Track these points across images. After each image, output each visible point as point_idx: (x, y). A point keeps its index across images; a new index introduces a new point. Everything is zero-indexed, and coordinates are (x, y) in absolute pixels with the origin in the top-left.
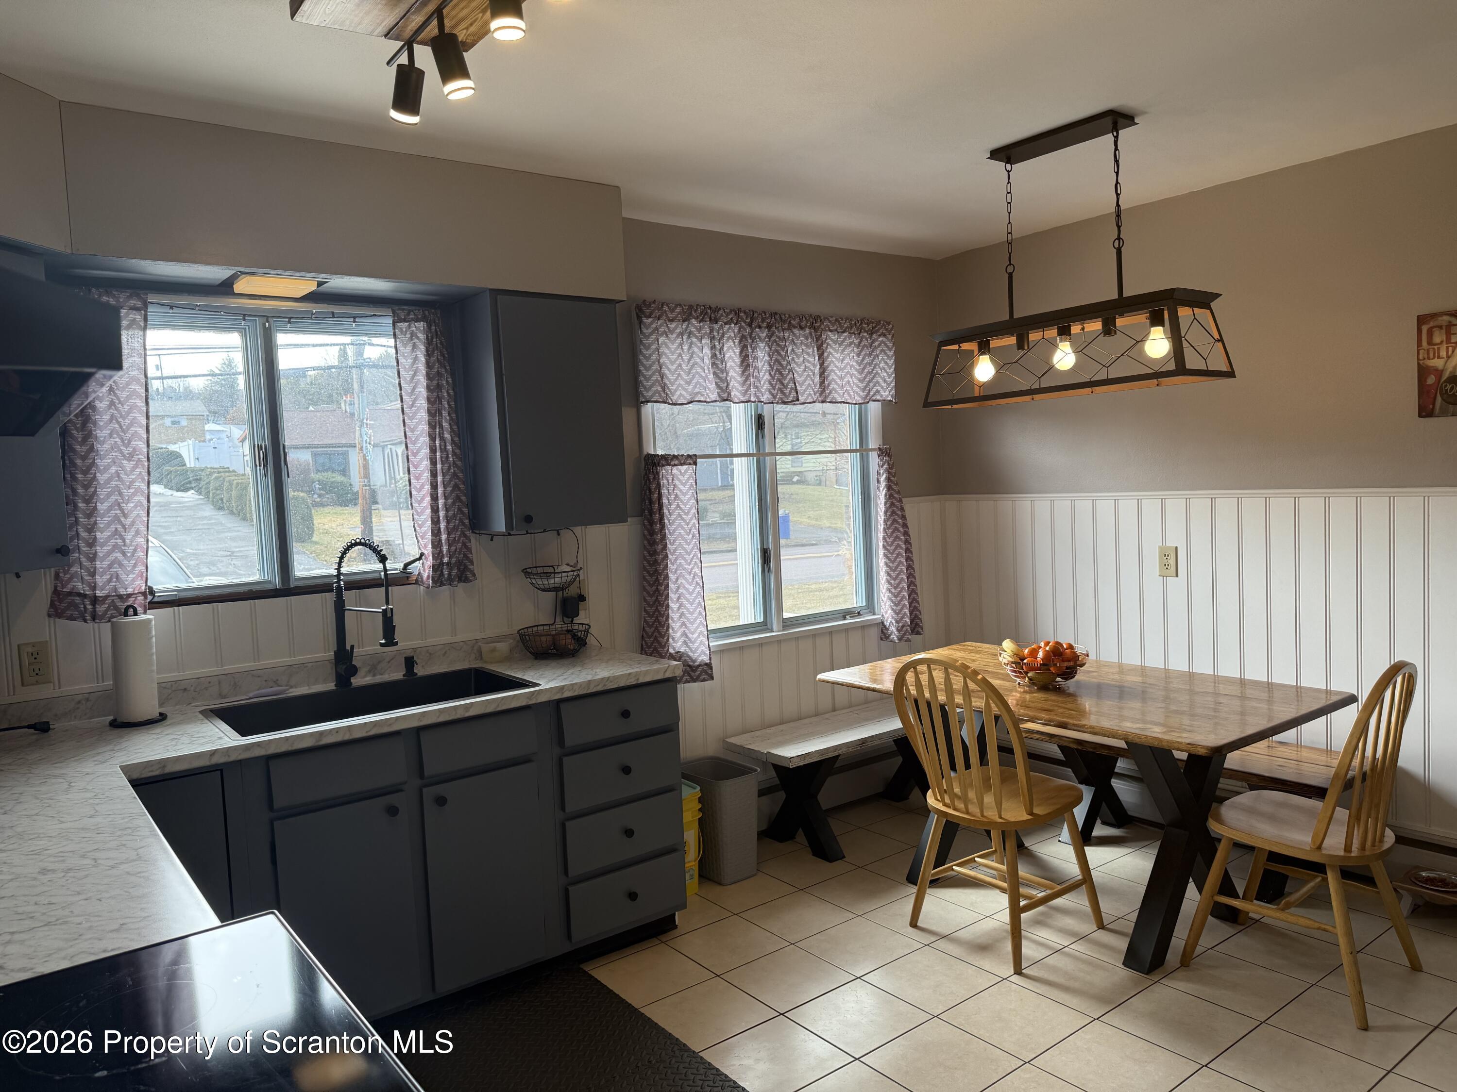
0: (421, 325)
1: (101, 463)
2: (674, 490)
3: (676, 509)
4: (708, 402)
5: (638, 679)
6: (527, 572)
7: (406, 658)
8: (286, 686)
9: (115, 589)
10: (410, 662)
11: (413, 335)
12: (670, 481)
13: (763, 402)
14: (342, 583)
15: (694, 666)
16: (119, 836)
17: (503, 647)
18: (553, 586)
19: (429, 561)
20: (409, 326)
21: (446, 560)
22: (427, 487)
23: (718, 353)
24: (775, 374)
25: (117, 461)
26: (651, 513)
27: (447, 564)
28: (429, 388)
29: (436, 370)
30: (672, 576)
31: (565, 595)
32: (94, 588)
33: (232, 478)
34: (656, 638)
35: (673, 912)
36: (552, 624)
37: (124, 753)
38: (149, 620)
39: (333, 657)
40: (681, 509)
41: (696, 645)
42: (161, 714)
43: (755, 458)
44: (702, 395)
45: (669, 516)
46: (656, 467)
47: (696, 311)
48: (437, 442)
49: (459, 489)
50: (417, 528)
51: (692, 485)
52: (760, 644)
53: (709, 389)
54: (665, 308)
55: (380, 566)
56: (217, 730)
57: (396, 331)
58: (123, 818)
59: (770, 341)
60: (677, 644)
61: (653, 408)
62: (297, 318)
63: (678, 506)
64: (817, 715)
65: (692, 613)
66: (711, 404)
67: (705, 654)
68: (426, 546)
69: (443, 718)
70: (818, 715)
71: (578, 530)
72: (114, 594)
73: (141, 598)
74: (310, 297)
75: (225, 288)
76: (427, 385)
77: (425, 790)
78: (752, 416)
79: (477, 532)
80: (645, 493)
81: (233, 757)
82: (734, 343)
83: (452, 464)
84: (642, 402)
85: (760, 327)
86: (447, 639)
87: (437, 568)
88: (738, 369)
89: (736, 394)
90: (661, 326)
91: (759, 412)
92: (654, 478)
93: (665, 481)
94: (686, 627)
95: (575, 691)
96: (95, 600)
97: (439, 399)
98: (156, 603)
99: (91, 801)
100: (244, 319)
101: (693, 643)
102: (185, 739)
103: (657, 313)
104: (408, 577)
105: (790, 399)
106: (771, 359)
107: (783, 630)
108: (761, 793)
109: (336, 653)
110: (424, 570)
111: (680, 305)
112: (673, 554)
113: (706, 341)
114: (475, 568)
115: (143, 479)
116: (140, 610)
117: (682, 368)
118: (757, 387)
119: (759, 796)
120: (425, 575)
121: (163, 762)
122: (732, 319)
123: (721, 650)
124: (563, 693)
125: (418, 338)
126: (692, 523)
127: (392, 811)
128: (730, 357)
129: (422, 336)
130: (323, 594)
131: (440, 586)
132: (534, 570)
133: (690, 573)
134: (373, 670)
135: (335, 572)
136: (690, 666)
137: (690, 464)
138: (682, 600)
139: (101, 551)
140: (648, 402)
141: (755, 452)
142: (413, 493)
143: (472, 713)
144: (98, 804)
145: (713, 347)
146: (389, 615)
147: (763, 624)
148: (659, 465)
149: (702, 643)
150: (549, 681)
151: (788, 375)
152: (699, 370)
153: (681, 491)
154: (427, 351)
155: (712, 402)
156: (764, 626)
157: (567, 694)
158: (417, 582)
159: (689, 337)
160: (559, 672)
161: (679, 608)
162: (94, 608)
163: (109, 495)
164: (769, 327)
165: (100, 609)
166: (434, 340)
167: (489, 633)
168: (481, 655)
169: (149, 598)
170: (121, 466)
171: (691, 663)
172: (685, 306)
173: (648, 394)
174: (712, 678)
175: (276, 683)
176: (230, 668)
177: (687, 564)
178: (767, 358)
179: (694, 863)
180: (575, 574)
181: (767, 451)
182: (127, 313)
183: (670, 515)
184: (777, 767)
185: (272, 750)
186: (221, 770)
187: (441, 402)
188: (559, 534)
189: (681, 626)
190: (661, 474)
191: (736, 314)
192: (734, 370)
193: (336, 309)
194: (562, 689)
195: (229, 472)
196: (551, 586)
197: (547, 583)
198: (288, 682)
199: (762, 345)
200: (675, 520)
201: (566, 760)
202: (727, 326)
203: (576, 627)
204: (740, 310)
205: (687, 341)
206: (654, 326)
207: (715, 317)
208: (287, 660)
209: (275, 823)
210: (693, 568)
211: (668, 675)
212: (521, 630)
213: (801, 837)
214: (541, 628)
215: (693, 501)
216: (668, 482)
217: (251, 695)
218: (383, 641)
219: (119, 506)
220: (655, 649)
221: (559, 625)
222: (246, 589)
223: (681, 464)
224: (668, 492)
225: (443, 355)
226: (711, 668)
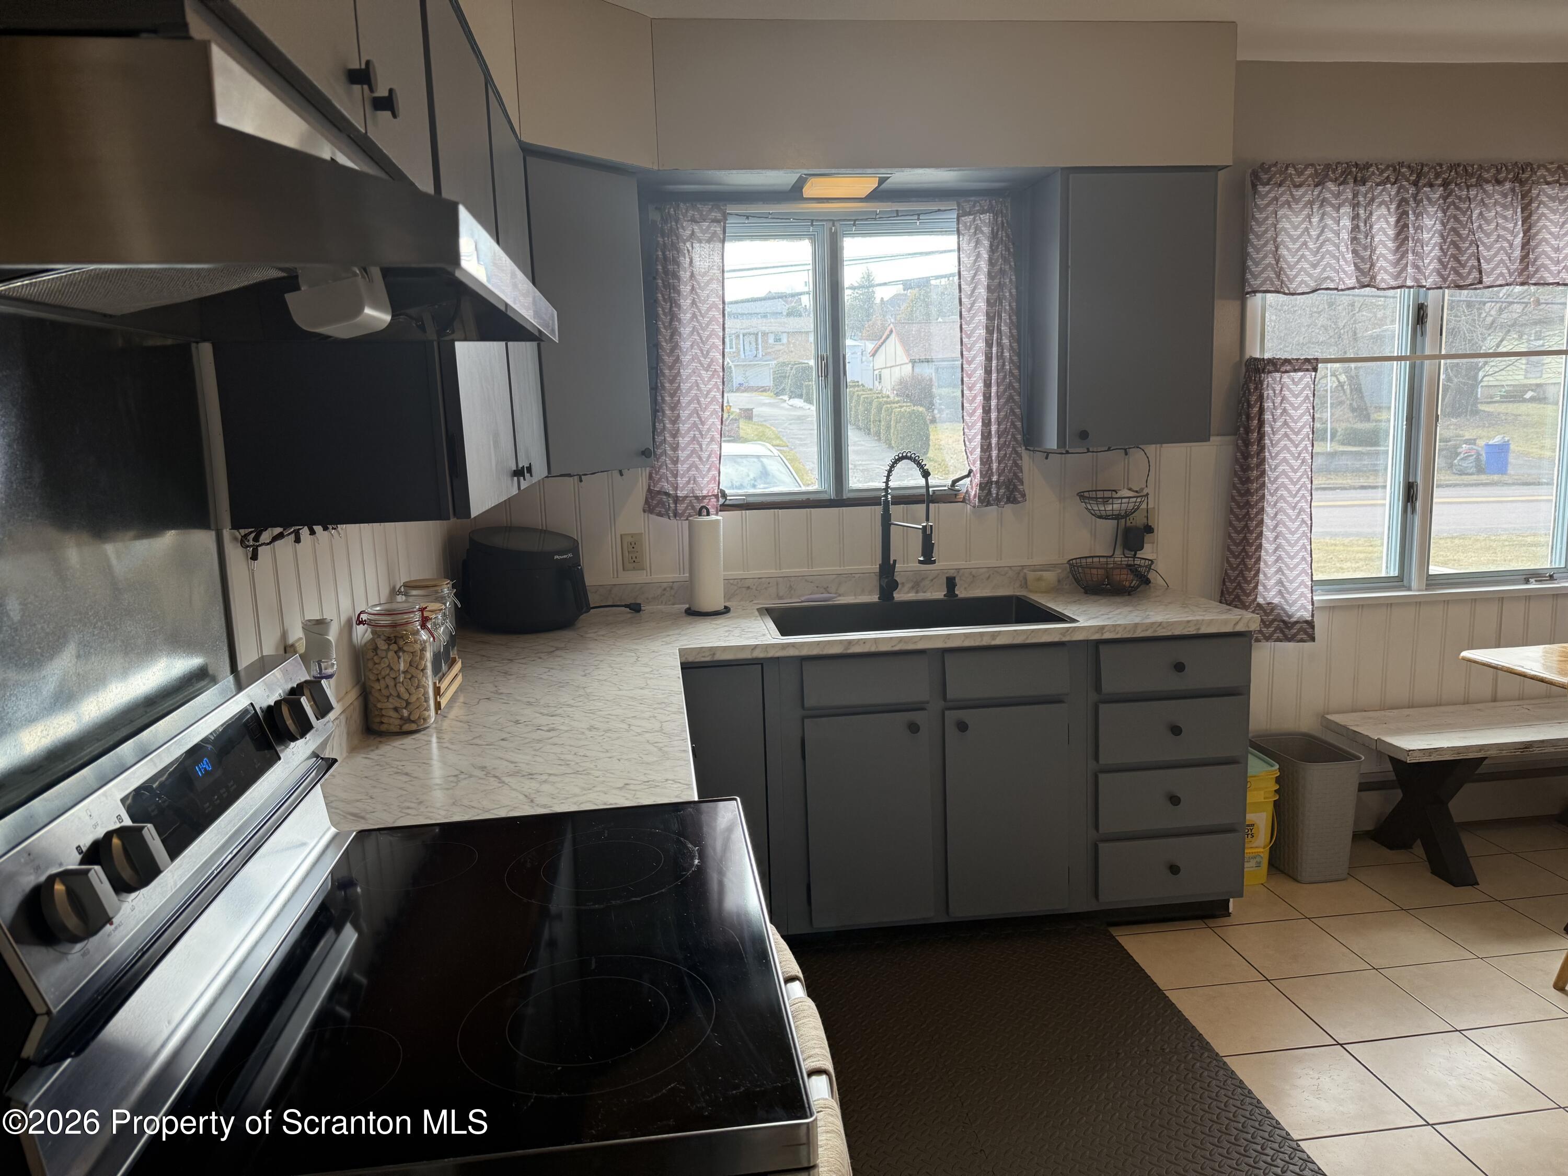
0: (986, 217)
1: (684, 373)
2: (1281, 403)
3: (1282, 426)
4: (1342, 290)
5: (1199, 629)
6: (1081, 496)
7: (948, 579)
8: (836, 593)
9: (693, 491)
10: (951, 583)
11: (978, 229)
12: (1277, 392)
13: (1424, 287)
14: (889, 496)
15: (1290, 623)
16: (655, 709)
17: (1050, 576)
18: (1110, 513)
19: (977, 479)
20: (974, 220)
21: (995, 478)
22: (980, 398)
23: (1362, 225)
24: (1448, 248)
25: (697, 371)
26: (1248, 431)
27: (997, 482)
28: (989, 289)
29: (998, 267)
30: (1269, 510)
31: (1128, 524)
32: (676, 489)
33: (860, 393)
34: (1239, 584)
35: (1226, 898)
36: (1110, 557)
37: (686, 638)
38: (718, 521)
39: (878, 570)
40: (1289, 427)
41: (1294, 597)
42: (726, 607)
43: (1408, 362)
44: (1333, 281)
45: (1272, 436)
46: (1260, 374)
47: (1334, 171)
48: (994, 349)
49: (1014, 401)
50: (967, 443)
51: (1307, 397)
52: (1389, 604)
53: (1345, 272)
54: (1291, 170)
55: (922, 482)
56: (765, 628)
57: (960, 226)
58: (663, 694)
59: (1445, 203)
60: (1268, 592)
61: (1264, 300)
62: (862, 220)
63: (1286, 423)
64: (1466, 702)
65: (1292, 558)
66: (1347, 292)
67: (1305, 609)
68: (974, 463)
69: (968, 643)
70: (1468, 703)
71: (1151, 449)
72: (691, 495)
73: (714, 500)
74: (874, 196)
75: (795, 193)
76: (988, 285)
77: (947, 713)
78: (1409, 306)
79: (1032, 449)
80: (1243, 406)
81: (772, 654)
82: (1389, 210)
83: (1008, 373)
84: (1248, 293)
85: (1431, 185)
86: (993, 563)
87: (985, 486)
88: (1390, 244)
89: (1384, 277)
90: (1282, 195)
91: (1421, 301)
92: (1256, 388)
93: (1271, 392)
94: (1283, 574)
95: (1117, 633)
96: (676, 499)
97: (1000, 300)
98: (725, 507)
99: (646, 675)
100: (812, 225)
101: (1290, 594)
102: (737, 632)
103: (1278, 178)
104: (956, 495)
105: (1469, 281)
106: (1445, 227)
107: (1426, 590)
108: (1364, 787)
109: (881, 567)
110: (972, 488)
111: (1312, 165)
112: (1273, 483)
113: (1346, 210)
114: (1026, 487)
115: (718, 389)
116: (712, 511)
117: (1307, 248)
118: (1417, 267)
119: (1360, 790)
120: (973, 493)
121: (713, 650)
122: (1388, 177)
123: (1330, 607)
124: (1102, 634)
125: (982, 232)
126: (1302, 445)
127: (914, 728)
128: (1381, 229)
129: (986, 230)
130: (873, 507)
131: (986, 506)
132: (1093, 494)
133: (1294, 508)
134: (916, 586)
135: (883, 486)
136: (1283, 621)
137: (1307, 370)
138: (1281, 541)
139: (682, 455)
140: (1255, 292)
141: (1408, 354)
142: (965, 405)
143: (998, 641)
144: (650, 679)
145: (1356, 217)
146: (928, 532)
147: (1396, 579)
148: (1263, 372)
149: (1302, 595)
150: (1090, 619)
151: (1468, 248)
152: (1332, 248)
153: (1292, 405)
154: (991, 246)
155: (1349, 289)
156: (1399, 581)
157: (1107, 636)
158: (964, 501)
159: (1321, 206)
160: (1104, 610)
161: (1276, 550)
162: (676, 507)
163: (690, 402)
164: (1445, 184)
165: (681, 507)
166: (1000, 233)
167: (1037, 560)
168: (1026, 583)
169: (721, 501)
170: (700, 376)
171: (1286, 619)
172: (1319, 165)
173: (1255, 283)
174: (1313, 639)
175: (826, 589)
176: (786, 571)
177: (1291, 496)
178: (1438, 227)
179: (1262, 850)
180: (1139, 500)
181: (1427, 352)
182: (708, 225)
183: (1274, 433)
184: (1392, 759)
185: (805, 652)
186: (762, 664)
187: (1001, 303)
188: (1126, 454)
189: (1277, 572)
190: (1266, 383)
191: (1395, 170)
192: (1385, 246)
193: (902, 207)
194: (1102, 628)
195: (858, 386)
196: (1108, 513)
197: (1103, 509)
198: (837, 590)
199: (1432, 210)
200: (1279, 440)
201: (1103, 708)
202: (1380, 188)
203: (1137, 562)
204: (1401, 164)
205: (1318, 211)
206: (1272, 195)
207: (1362, 178)
208: (837, 569)
209: (806, 721)
210: (1299, 502)
211: (1240, 628)
212: (1072, 560)
213: (1418, 849)
214: (1096, 560)
215: (1307, 418)
216: (1275, 393)
217: (803, 599)
218: (922, 559)
219: (698, 414)
220: (1237, 597)
221: (1119, 557)
222: (804, 497)
223: (1295, 371)
224: (1274, 405)
225: (1007, 249)
226: (1313, 627)
